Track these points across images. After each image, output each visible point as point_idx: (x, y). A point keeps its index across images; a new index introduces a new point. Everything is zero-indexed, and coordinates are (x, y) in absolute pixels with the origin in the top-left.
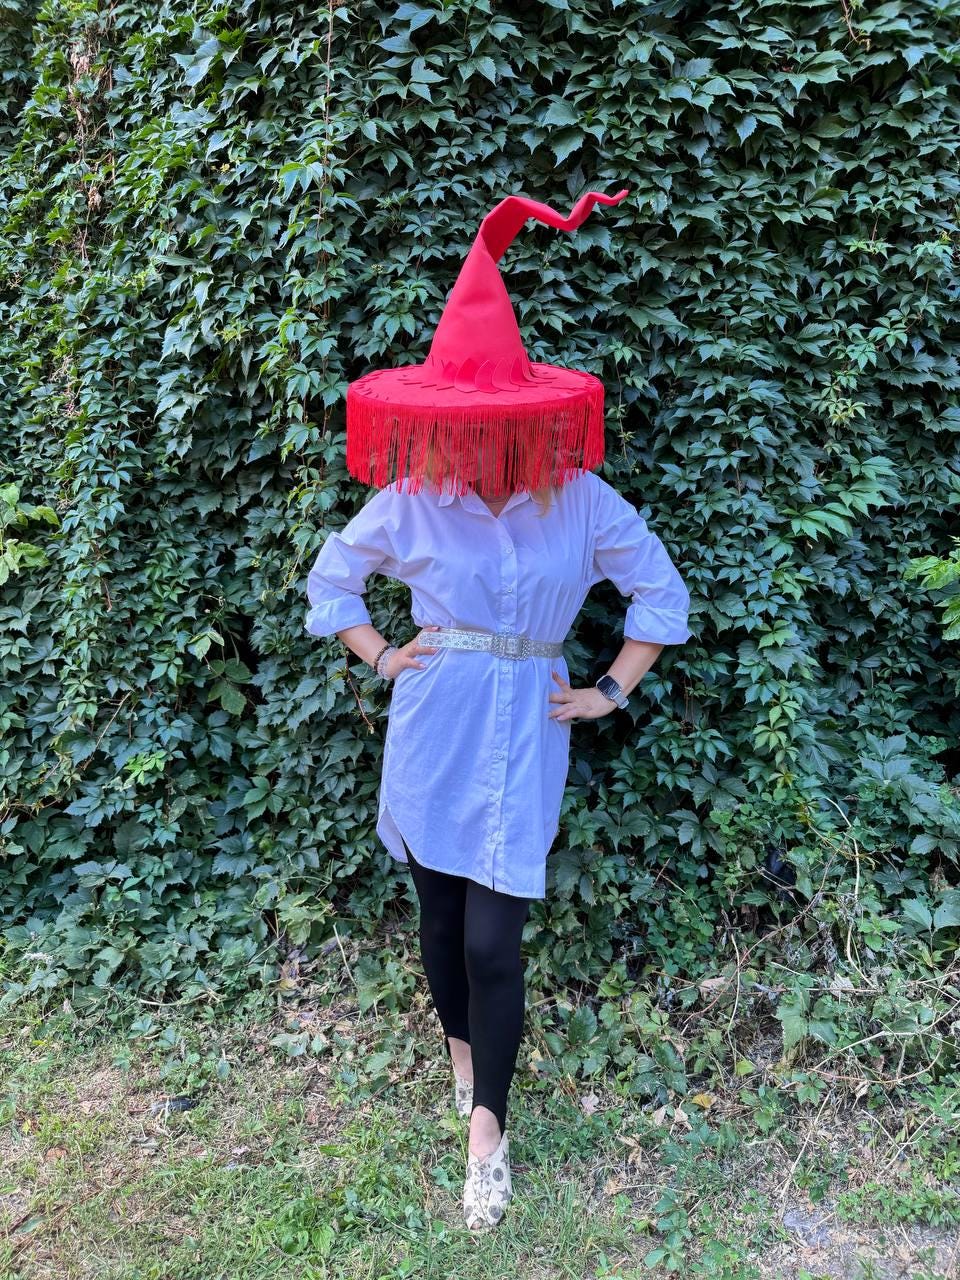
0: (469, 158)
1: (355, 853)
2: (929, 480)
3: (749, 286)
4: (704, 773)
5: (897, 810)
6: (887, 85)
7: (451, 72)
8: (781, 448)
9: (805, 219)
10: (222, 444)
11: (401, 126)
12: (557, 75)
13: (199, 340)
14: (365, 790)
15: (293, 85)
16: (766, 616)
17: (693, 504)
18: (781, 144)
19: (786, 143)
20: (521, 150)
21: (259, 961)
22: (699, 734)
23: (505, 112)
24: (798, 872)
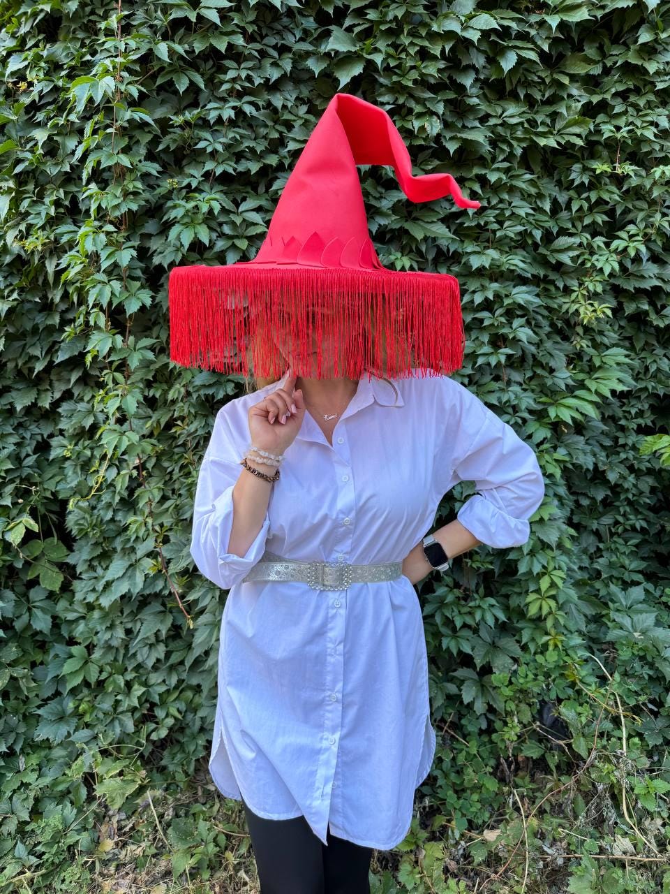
0: (258, 81)
1: (167, 716)
2: (653, 368)
3: (510, 203)
4: (481, 634)
5: (651, 665)
6: (626, 29)
8: (538, 345)
9: (559, 143)
10: (34, 344)
11: (193, 51)
12: (336, 9)
13: (4, 250)
14: (174, 658)
15: (88, 9)
18: (536, 79)
19: (539, 77)
20: (306, 76)
21: (78, 827)
22: (477, 602)
23: (290, 40)
24: (572, 730)
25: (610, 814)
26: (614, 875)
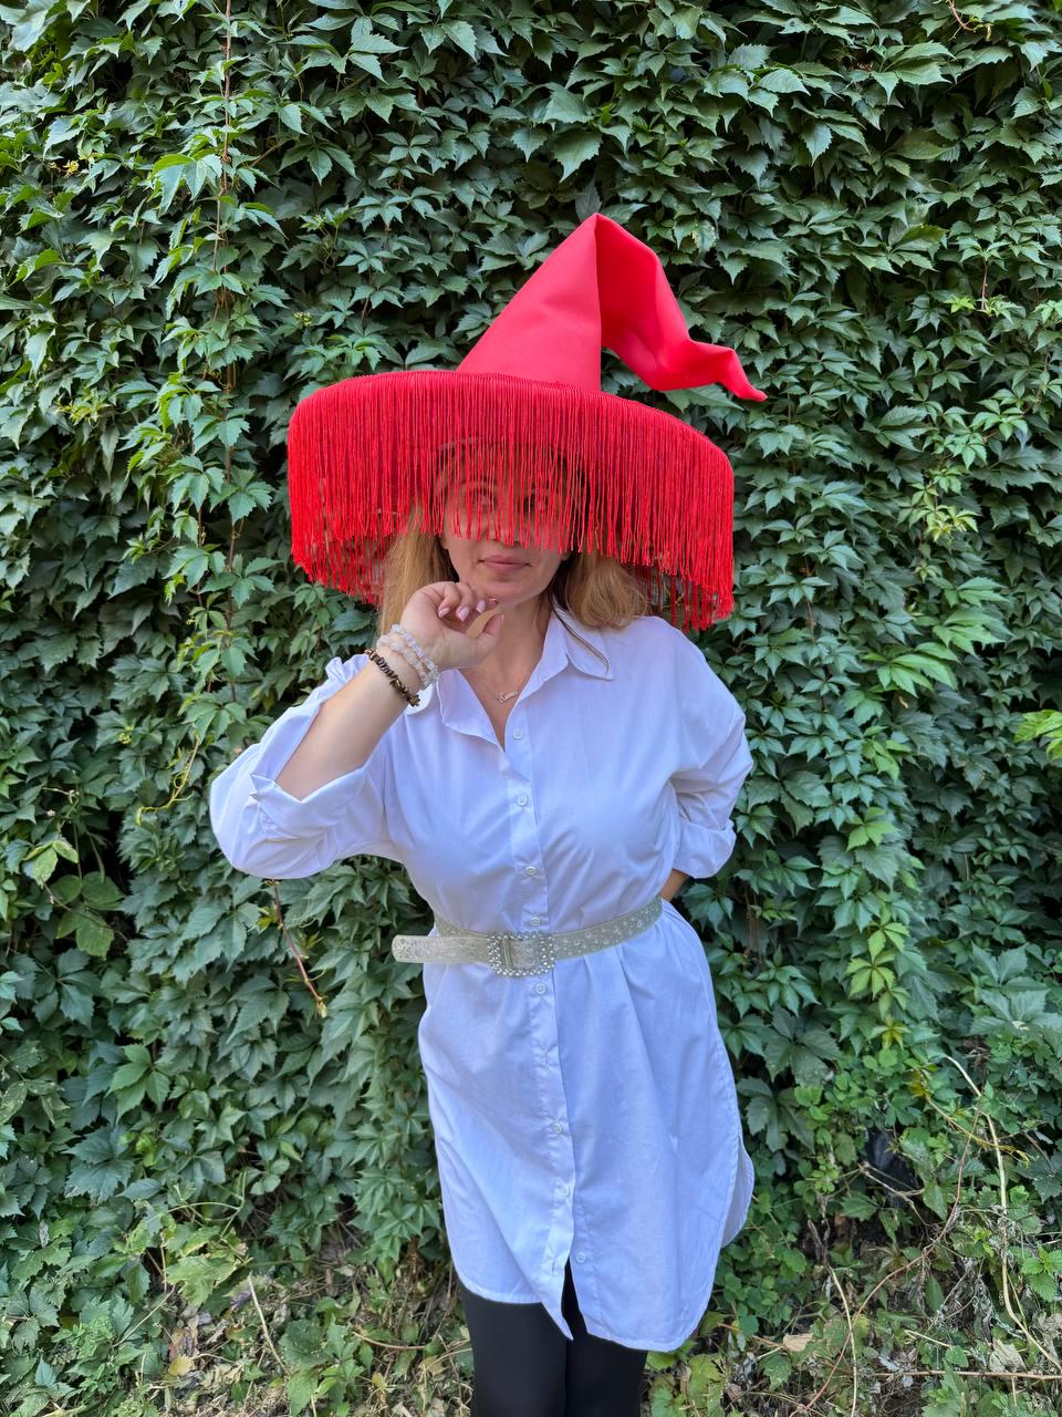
0: (437, 165)
1: (278, 1156)
2: (1036, 610)
3: (820, 355)
4: (775, 1024)
5: (1043, 1073)
6: (996, 94)
7: (411, 40)
8: (862, 573)
9: (894, 266)
10: (76, 566)
11: (339, 117)
12: (556, 57)
13: (36, 419)
14: (290, 1065)
15: (175, 52)
16: (856, 804)
17: (751, 650)
18: (859, 167)
19: (865, 164)
20: (510, 159)
21: (137, 1336)
22: (772, 973)
23: (486, 103)
24: (922, 1175)
25: (984, 1307)
26: (994, 1402)
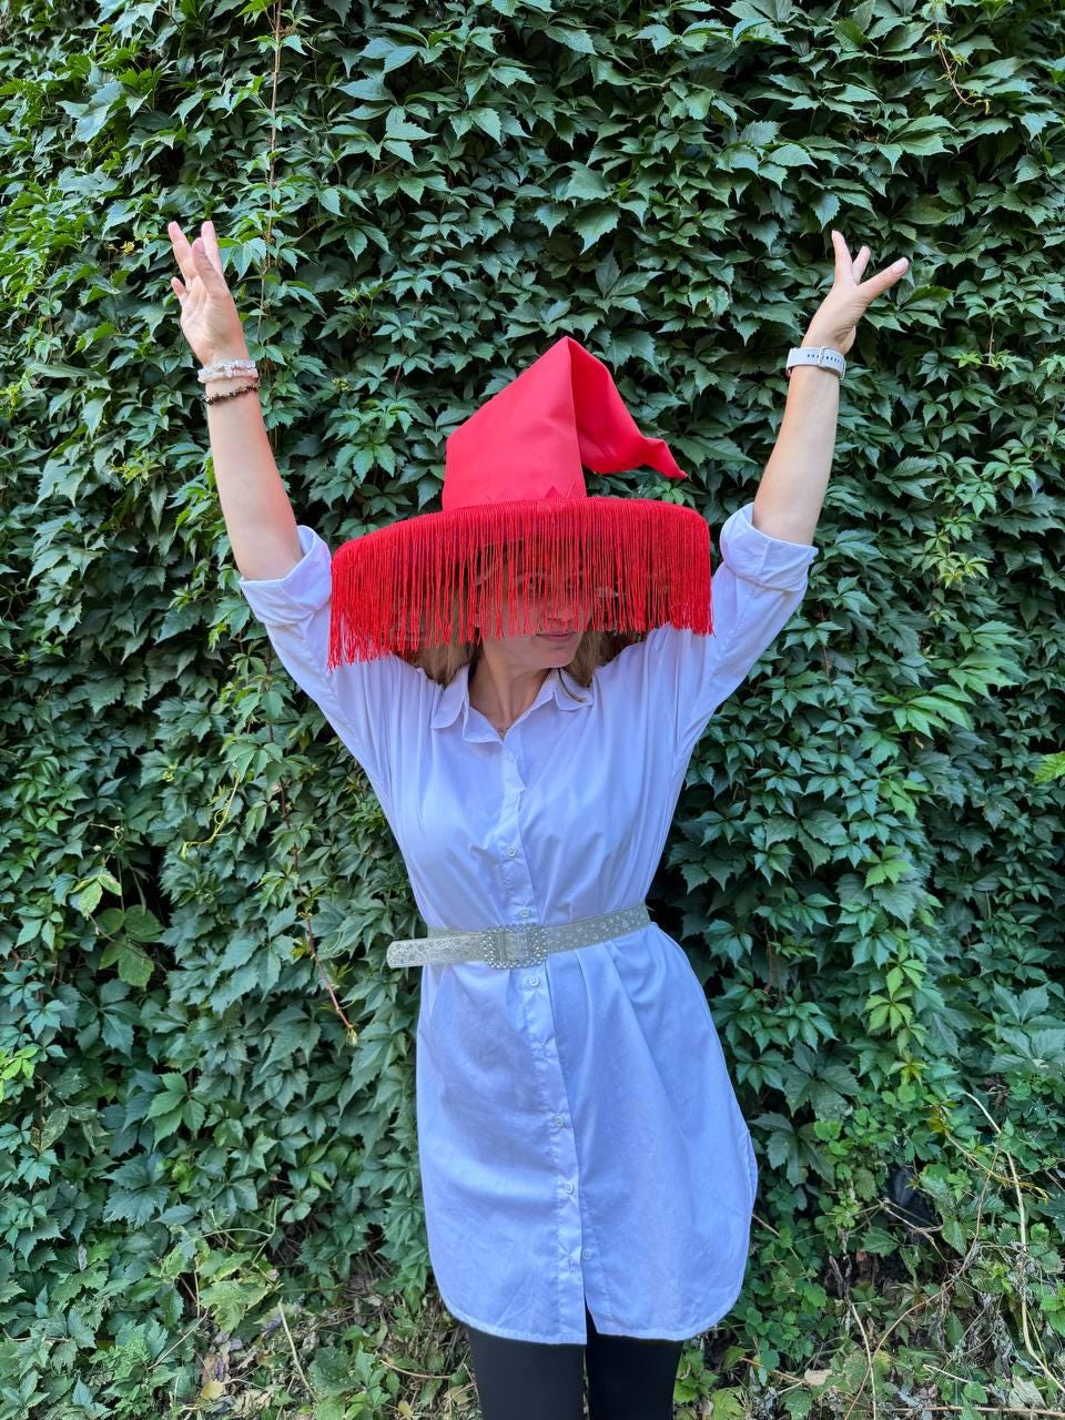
0: (465, 240)
1: (308, 1185)
2: (1052, 652)
5: (1061, 1110)
6: (998, 161)
7: (440, 127)
8: (877, 617)
9: (903, 325)
10: (124, 614)
11: (374, 197)
12: (578, 137)
13: (91, 477)
14: (322, 1094)
15: (224, 141)
16: (873, 842)
17: (768, 692)
18: (867, 232)
19: (872, 230)
20: (534, 232)
21: (170, 1360)
22: (791, 1009)
23: (512, 181)
24: (941, 1211)
25: (1003, 1343)
